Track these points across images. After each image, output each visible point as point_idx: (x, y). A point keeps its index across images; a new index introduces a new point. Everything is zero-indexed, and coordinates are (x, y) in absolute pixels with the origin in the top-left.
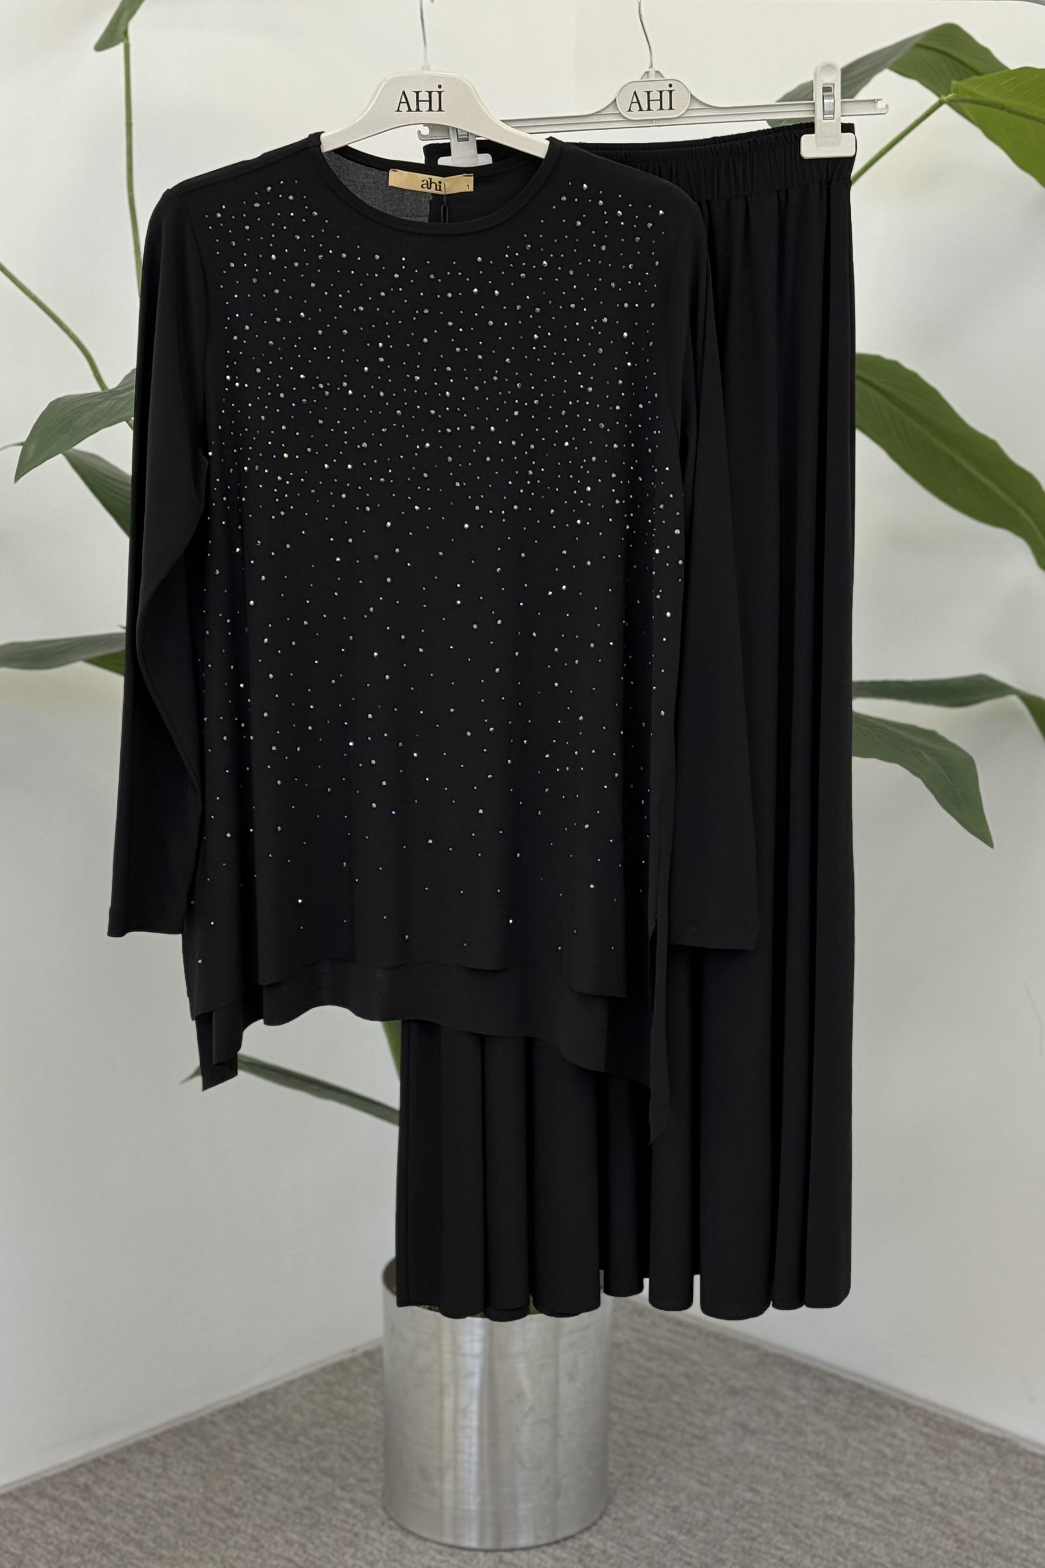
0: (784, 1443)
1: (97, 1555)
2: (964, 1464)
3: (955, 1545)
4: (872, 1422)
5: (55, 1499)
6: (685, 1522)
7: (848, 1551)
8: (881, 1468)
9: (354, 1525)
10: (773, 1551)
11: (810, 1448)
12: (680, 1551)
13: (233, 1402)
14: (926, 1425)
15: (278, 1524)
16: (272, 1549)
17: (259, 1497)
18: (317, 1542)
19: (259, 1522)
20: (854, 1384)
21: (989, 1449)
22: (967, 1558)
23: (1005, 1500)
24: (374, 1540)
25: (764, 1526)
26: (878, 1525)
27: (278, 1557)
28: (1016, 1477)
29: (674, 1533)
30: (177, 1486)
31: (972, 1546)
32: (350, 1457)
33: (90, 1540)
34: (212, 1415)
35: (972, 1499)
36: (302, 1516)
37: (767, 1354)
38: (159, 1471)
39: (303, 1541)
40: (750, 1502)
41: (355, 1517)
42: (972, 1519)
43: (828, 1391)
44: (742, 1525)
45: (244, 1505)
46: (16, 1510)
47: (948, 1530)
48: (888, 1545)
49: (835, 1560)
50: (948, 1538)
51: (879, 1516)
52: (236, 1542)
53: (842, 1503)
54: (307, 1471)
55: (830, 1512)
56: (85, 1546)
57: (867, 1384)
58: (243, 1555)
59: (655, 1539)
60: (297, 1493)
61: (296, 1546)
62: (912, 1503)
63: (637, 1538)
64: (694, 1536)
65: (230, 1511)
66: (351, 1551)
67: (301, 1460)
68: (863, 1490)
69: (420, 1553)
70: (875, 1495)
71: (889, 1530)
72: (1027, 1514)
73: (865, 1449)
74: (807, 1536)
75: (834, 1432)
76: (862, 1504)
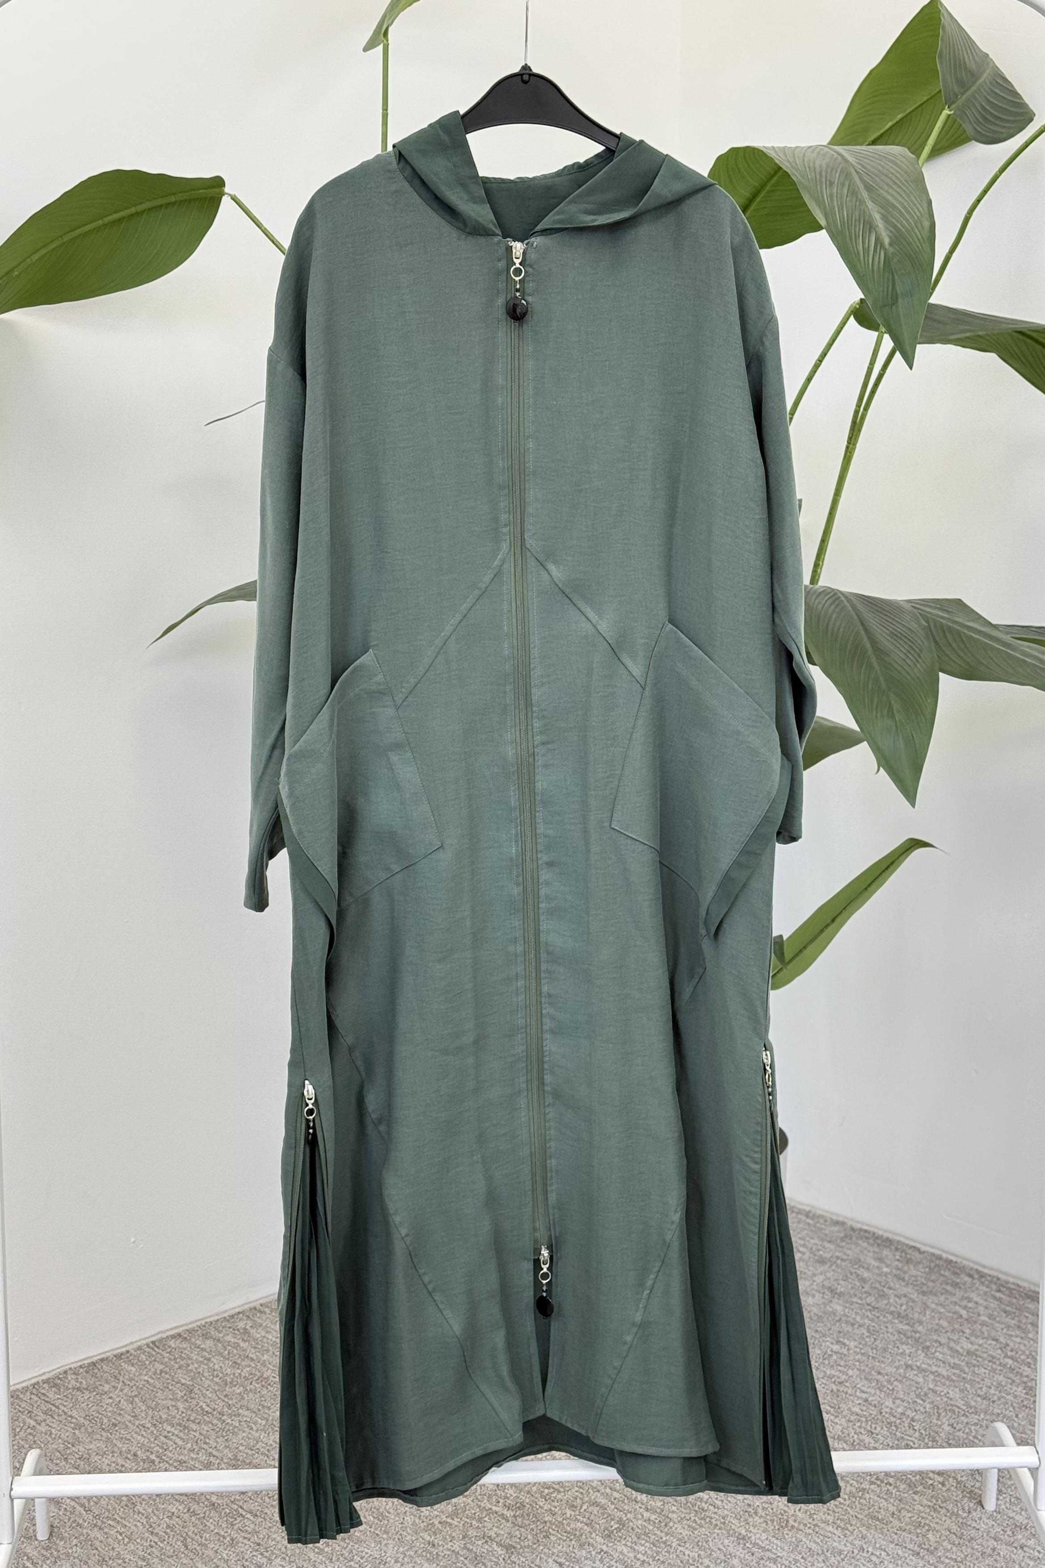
0: (868, 1305)
3: (1024, 1391)
4: (949, 1288)
5: (219, 1340)
7: (926, 1395)
8: (957, 1326)
10: (858, 1393)
11: (892, 1308)
14: (999, 1291)
20: (933, 1255)
25: (850, 1372)
26: (954, 1374)
37: (853, 1229)
43: (909, 1261)
46: (185, 1349)
47: (1017, 1379)
48: (963, 1390)
49: (915, 1402)
51: (955, 1366)
53: (921, 1355)
55: (910, 1362)
56: (246, 1379)
57: (944, 1256)
62: (985, 1355)
68: (940, 1344)
70: (951, 1349)
71: (964, 1378)
73: (942, 1310)
74: (889, 1381)
75: (914, 1296)
76: (940, 1356)
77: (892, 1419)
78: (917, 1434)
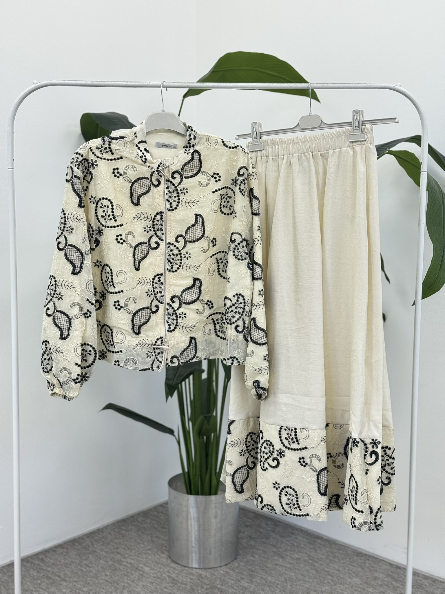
0: (263, 542)
1: (45, 580)
2: (319, 547)
4: (290, 535)
5: (32, 563)
6: (232, 567)
7: (282, 575)
8: (293, 549)
9: (127, 569)
10: (259, 575)
11: (271, 543)
12: (230, 576)
13: (90, 532)
14: (307, 535)
15: (103, 570)
16: (101, 577)
17: (97, 561)
18: (116, 575)
19: (97, 569)
21: (327, 543)
22: (319, 576)
23: (331, 558)
24: (133, 574)
25: (256, 567)
26: (292, 567)
27: (103, 579)
28: (335, 551)
29: (228, 570)
30: (71, 558)
31: (321, 572)
32: (126, 548)
33: (44, 575)
34: (83, 536)
35: (321, 558)
36: (111, 567)
37: (258, 514)
38: (65, 554)
39: (111, 574)
40: (252, 560)
41: (127, 567)
42: (321, 564)
43: (277, 525)
44: (249, 567)
45: (92, 564)
48: (295, 573)
49: (278, 578)
50: (313, 570)
51: (292, 564)
52: (90, 575)
53: (281, 560)
54: (112, 553)
55: (277, 563)
56: (42, 577)
58: (92, 579)
59: (222, 572)
60: (109, 560)
61: (109, 576)
62: (302, 559)
63: (216, 572)
64: (234, 571)
65: (88, 566)
66: (126, 577)
67: (111, 550)
68: (287, 556)
69: (148, 578)
70: (291, 557)
71: (295, 568)
72: (338, 562)
73: (287, 543)
74: (270, 570)
75: (278, 538)
76: (287, 560)
77: (270, 584)
78: (279, 590)
